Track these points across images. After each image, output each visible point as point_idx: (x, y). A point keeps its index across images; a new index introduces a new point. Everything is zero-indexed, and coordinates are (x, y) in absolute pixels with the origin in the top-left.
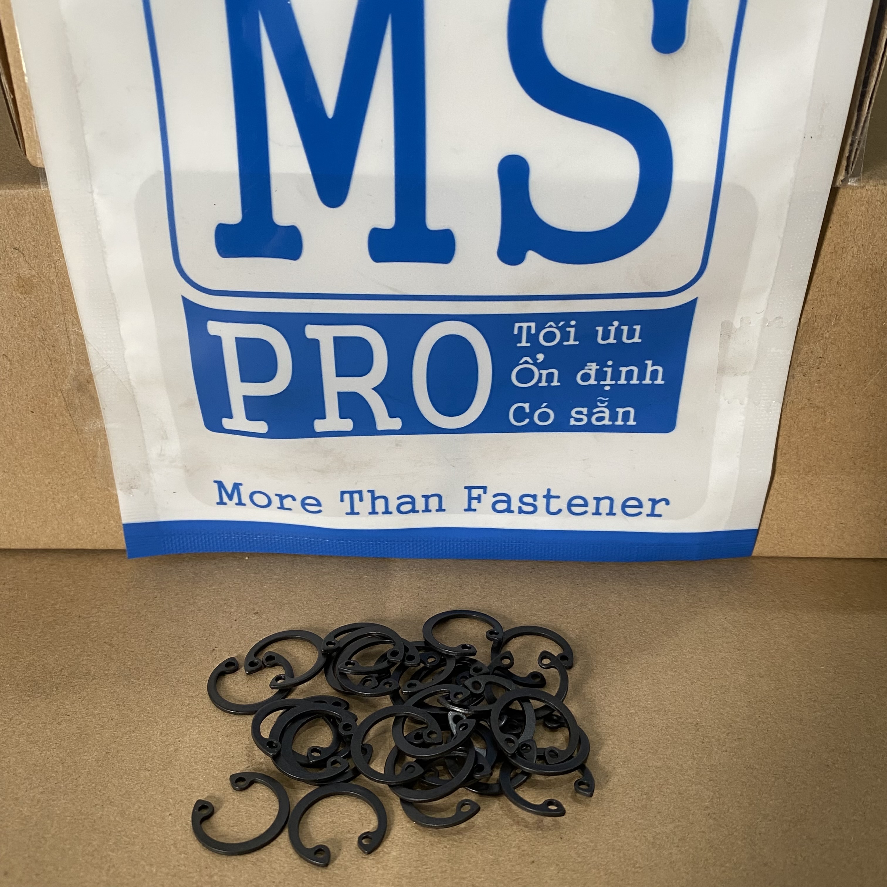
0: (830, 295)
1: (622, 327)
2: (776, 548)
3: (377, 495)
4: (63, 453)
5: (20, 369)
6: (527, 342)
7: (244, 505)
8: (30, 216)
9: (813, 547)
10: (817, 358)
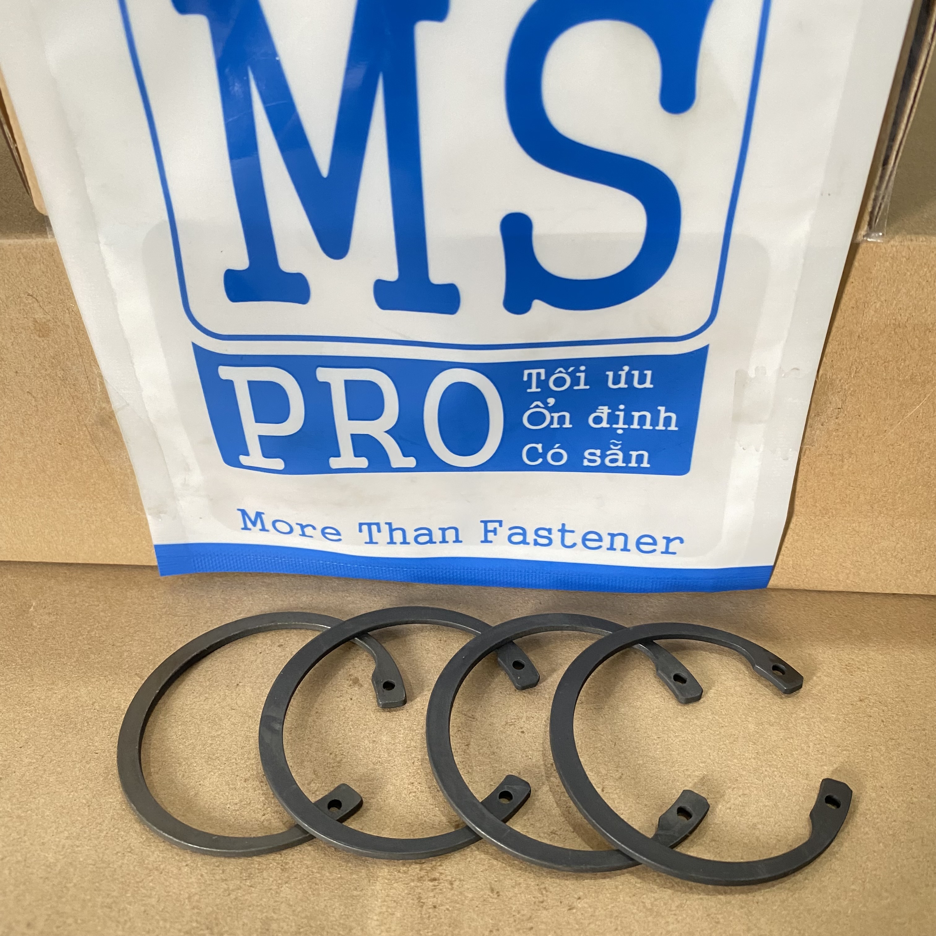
0: (851, 349)
1: (633, 372)
3: (394, 527)
4: (92, 481)
5: (45, 405)
6: (537, 388)
7: (268, 531)
8: (40, 264)
9: (828, 581)
10: (836, 409)
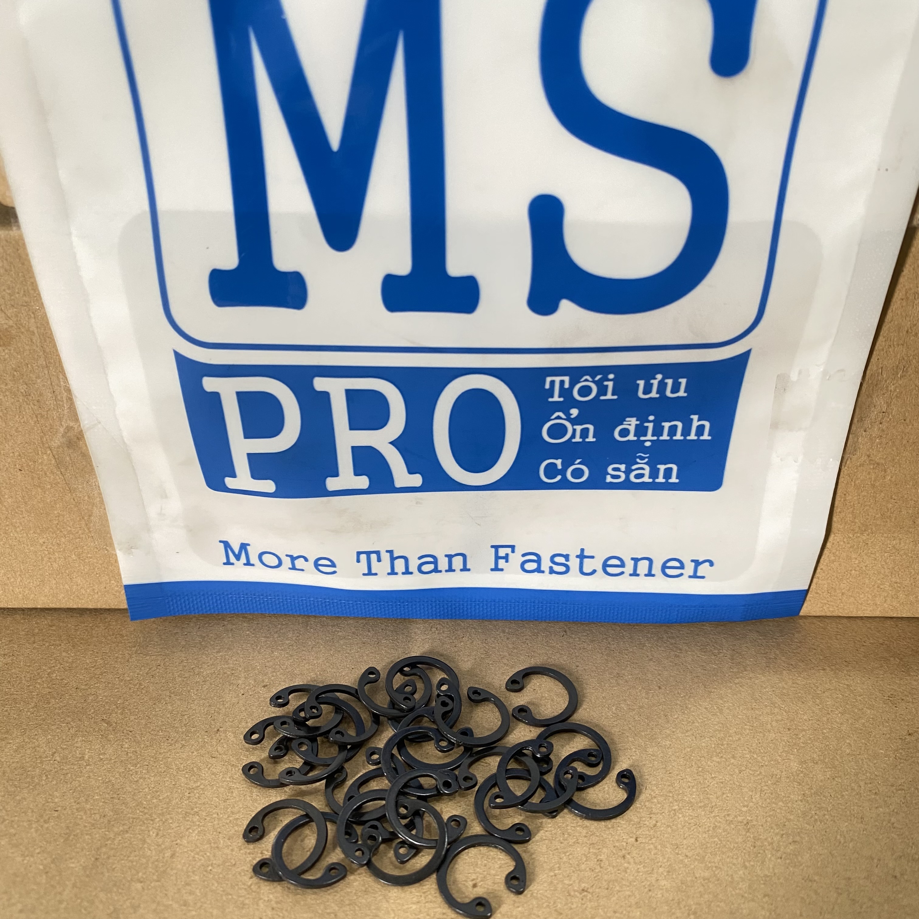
0: (898, 345)
1: (666, 381)
2: (824, 608)
3: (395, 556)
4: (56, 512)
6: (560, 396)
7: (253, 565)
9: (865, 606)
10: (880, 412)
